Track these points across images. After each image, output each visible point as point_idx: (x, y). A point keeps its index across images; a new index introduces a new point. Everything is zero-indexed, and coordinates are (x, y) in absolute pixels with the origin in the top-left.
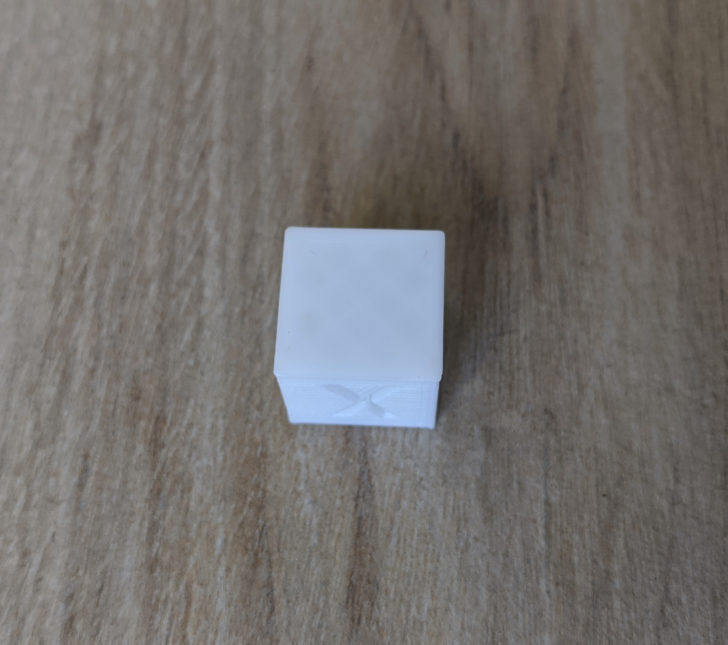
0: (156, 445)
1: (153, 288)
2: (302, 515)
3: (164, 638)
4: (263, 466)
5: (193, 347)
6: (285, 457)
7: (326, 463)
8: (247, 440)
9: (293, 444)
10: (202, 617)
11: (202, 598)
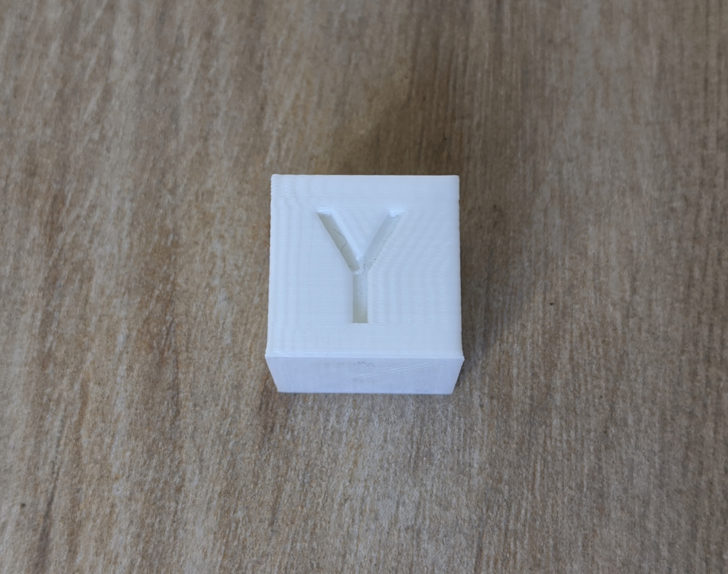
0: (53, 227)
1: (54, 47)
2: (215, 312)
3: (55, 441)
4: (173, 258)
5: (98, 117)
6: (199, 248)
7: (245, 257)
8: (156, 227)
9: (209, 233)
10: (98, 419)
11: (99, 399)
